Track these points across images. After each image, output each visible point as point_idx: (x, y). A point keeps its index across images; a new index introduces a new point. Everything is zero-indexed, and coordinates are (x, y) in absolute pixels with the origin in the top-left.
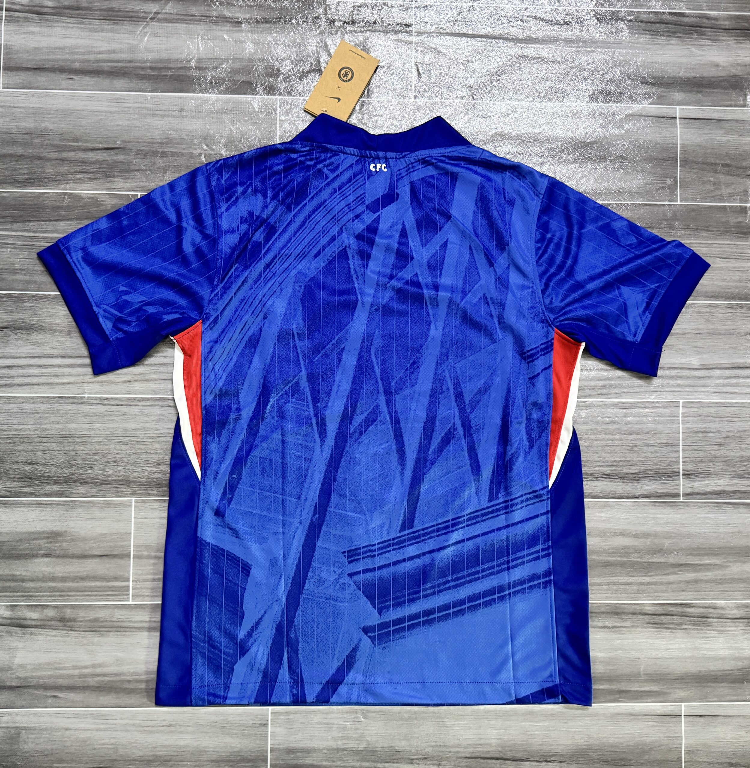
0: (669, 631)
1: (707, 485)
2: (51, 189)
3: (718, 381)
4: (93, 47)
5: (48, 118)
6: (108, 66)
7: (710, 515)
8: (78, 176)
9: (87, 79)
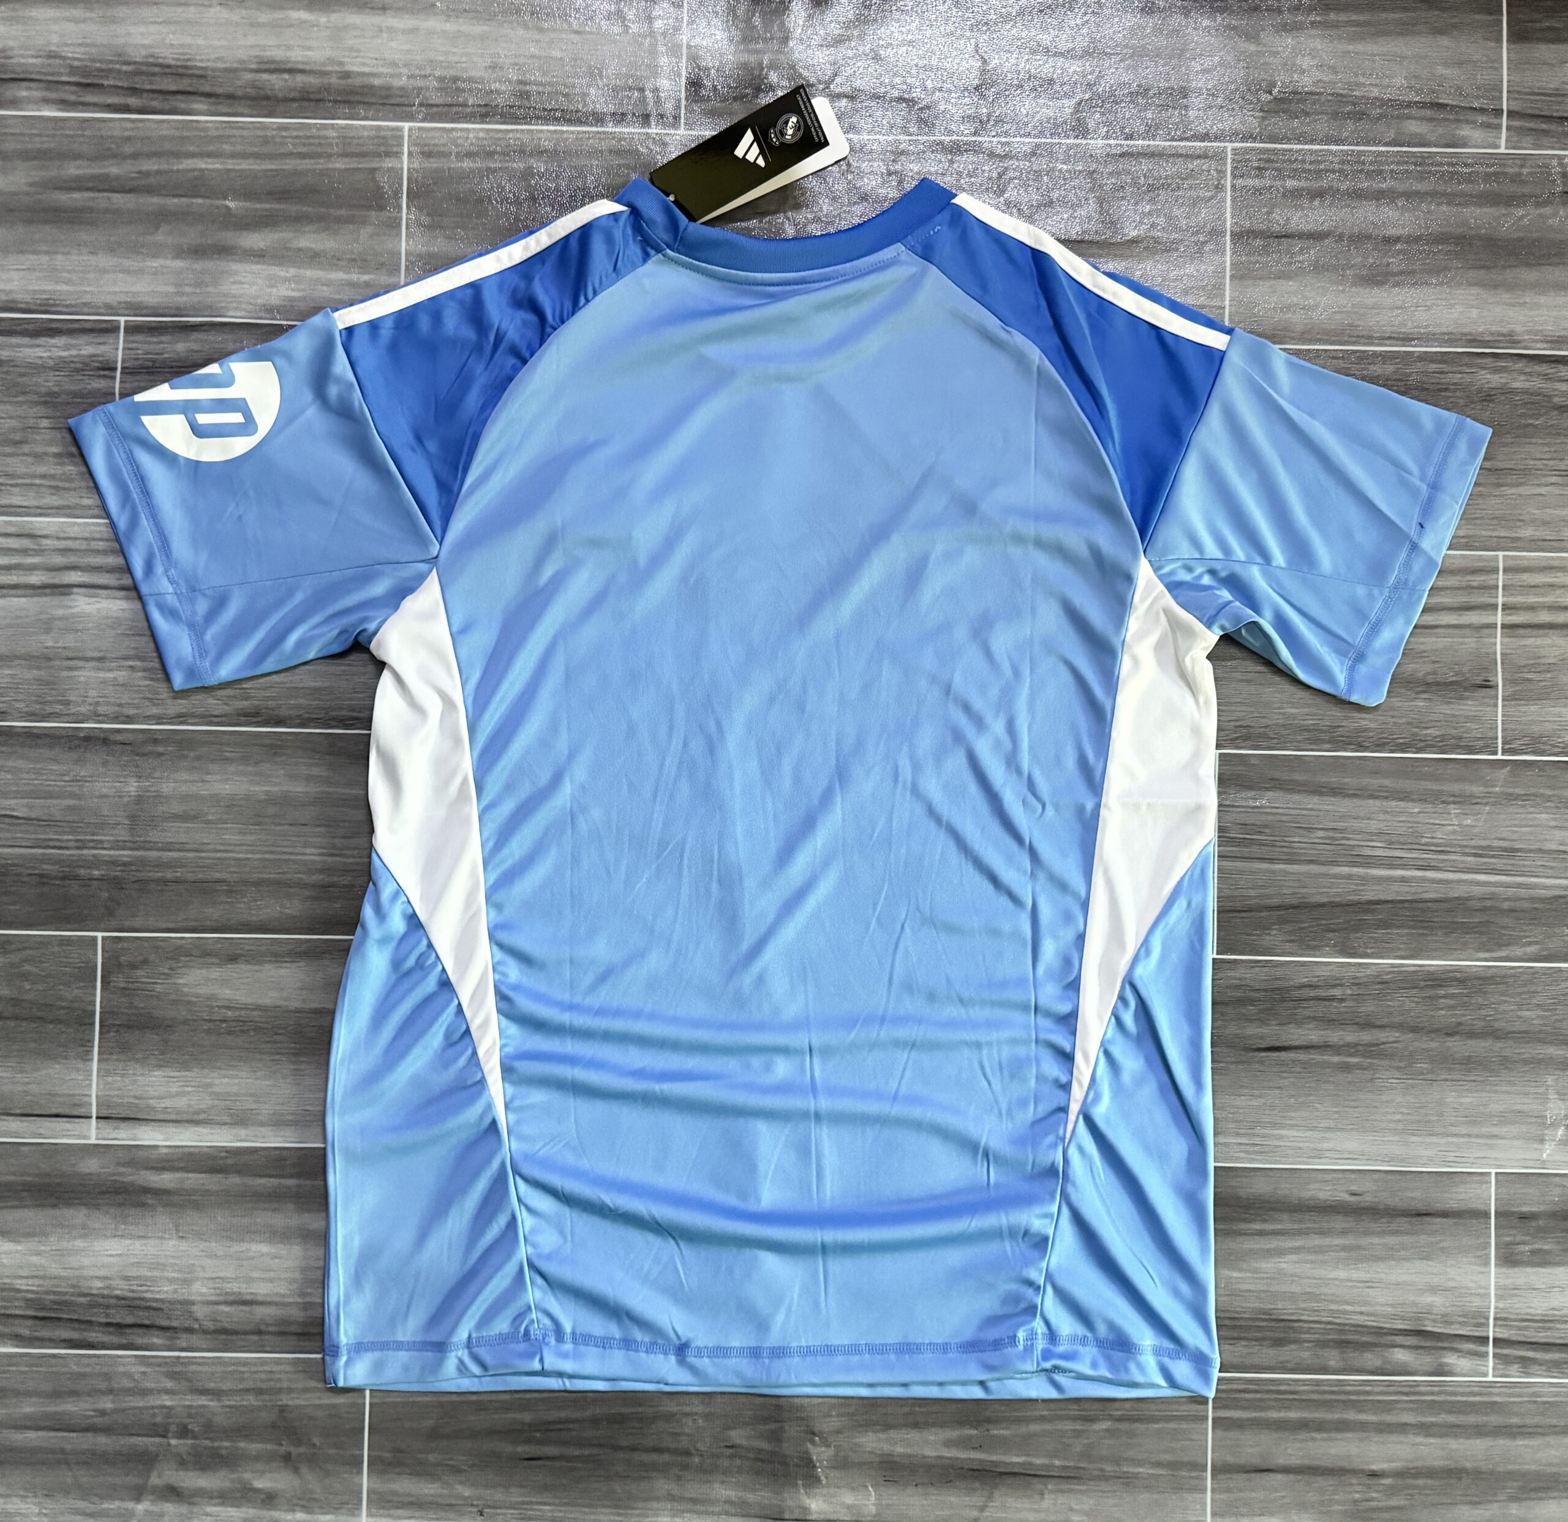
0: (160, 61)
1: (66, 348)
2: (1393, 966)
3: (35, 560)
4: (1312, 1262)
5: (1402, 1113)
6: (1280, 1221)
7: (65, 288)
8: (1337, 992)
9: (1324, 1193)
